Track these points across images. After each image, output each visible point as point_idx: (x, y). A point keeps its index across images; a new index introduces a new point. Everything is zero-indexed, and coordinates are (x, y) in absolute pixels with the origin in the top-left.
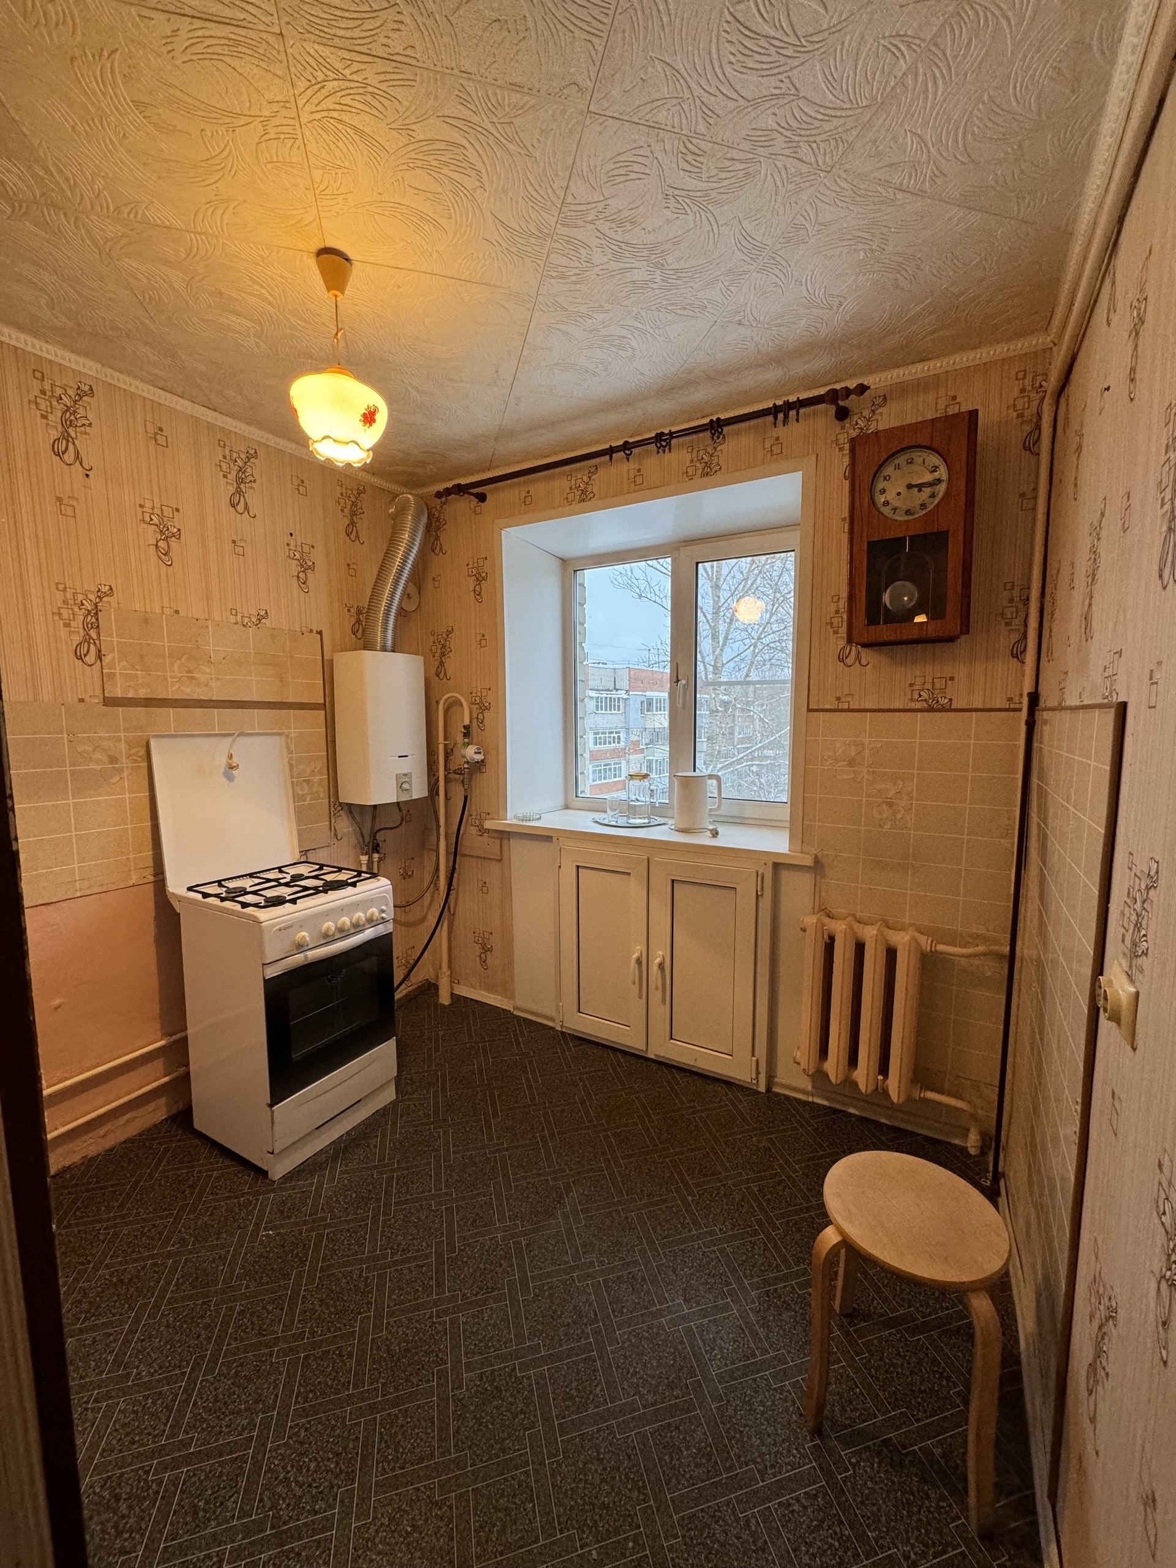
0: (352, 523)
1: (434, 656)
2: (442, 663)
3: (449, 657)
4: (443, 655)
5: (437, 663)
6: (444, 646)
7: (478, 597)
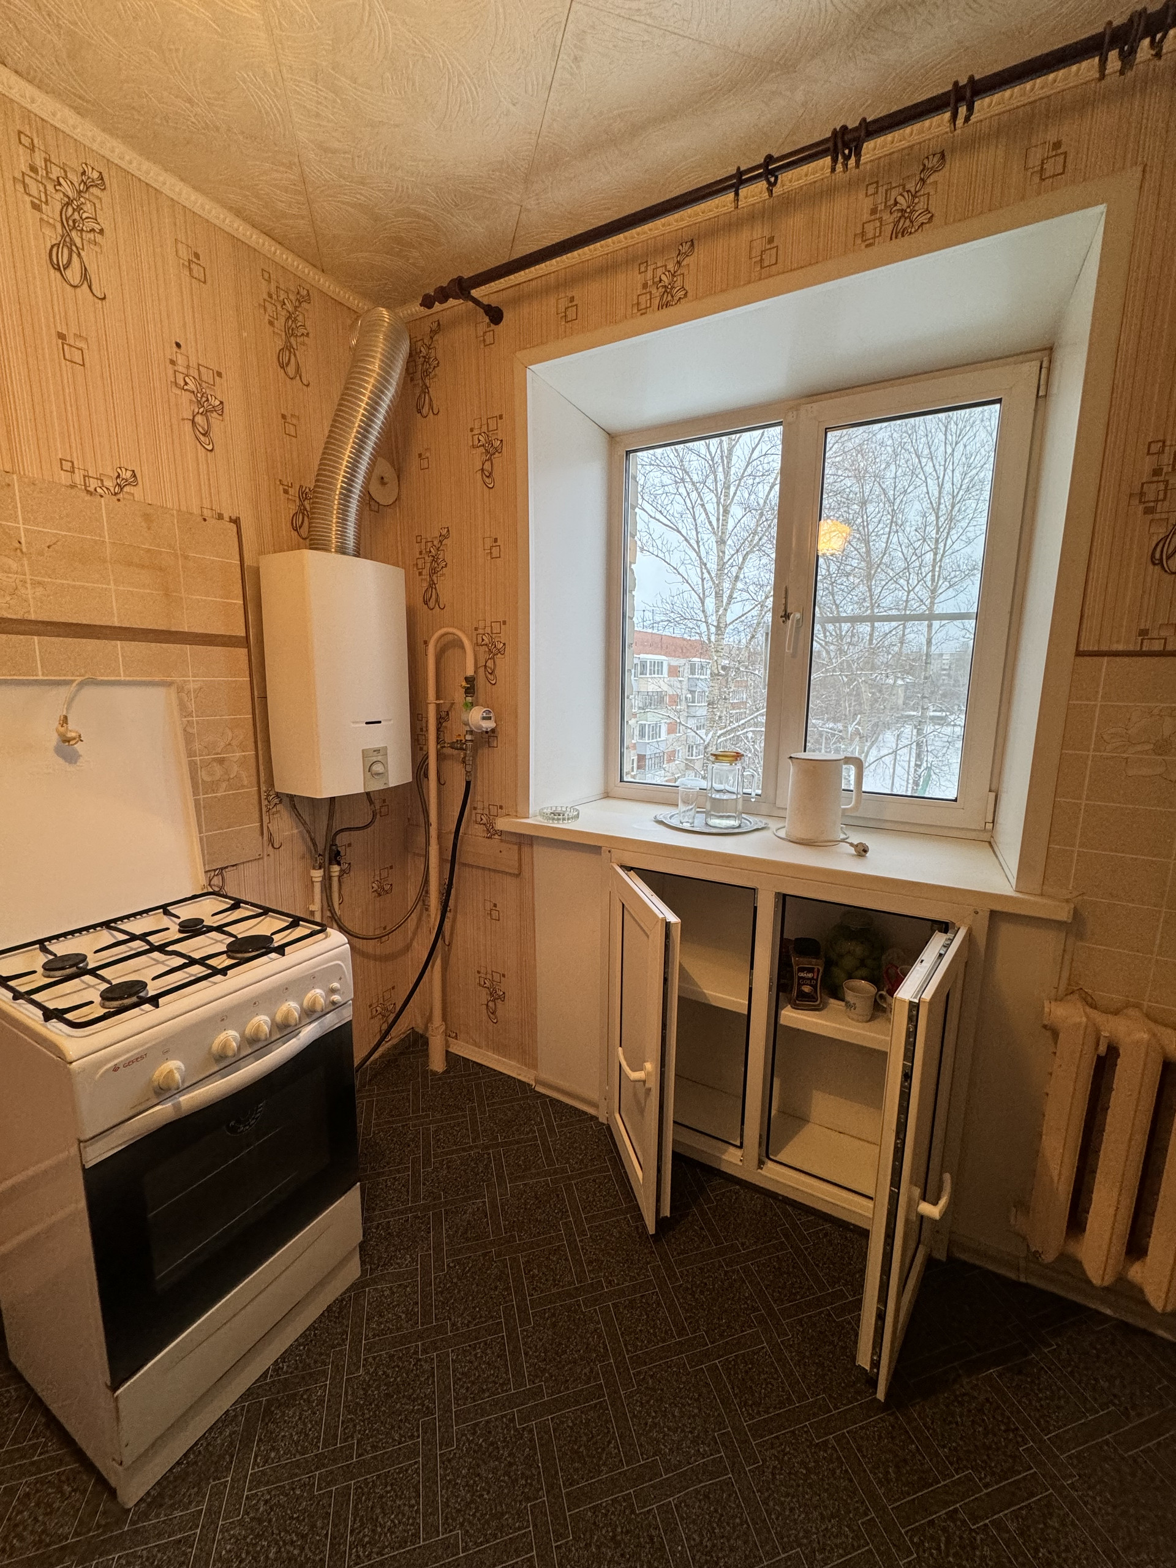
0: (288, 348)
1: (420, 574)
2: (432, 585)
3: (443, 575)
4: (433, 571)
5: (425, 585)
6: (435, 559)
7: (487, 480)
